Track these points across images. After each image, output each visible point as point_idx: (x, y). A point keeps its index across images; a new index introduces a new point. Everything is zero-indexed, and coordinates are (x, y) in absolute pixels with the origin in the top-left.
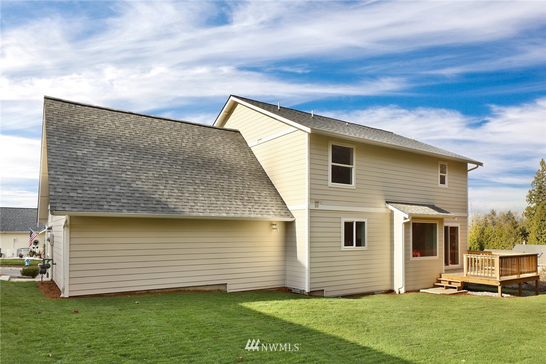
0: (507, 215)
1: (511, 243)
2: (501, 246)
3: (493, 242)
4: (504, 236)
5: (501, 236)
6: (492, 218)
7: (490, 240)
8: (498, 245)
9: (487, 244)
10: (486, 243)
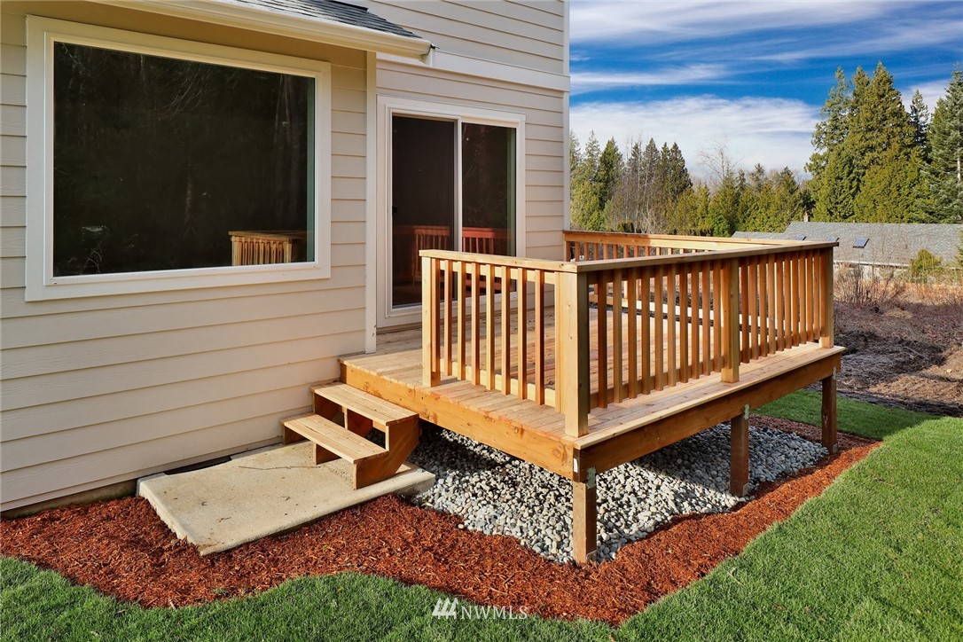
0: (782, 173)
1: (785, 220)
2: (767, 226)
3: (755, 218)
4: (773, 207)
5: (767, 208)
6: (758, 179)
7: (749, 215)
8: (763, 223)
9: (744, 222)
10: (741, 220)
